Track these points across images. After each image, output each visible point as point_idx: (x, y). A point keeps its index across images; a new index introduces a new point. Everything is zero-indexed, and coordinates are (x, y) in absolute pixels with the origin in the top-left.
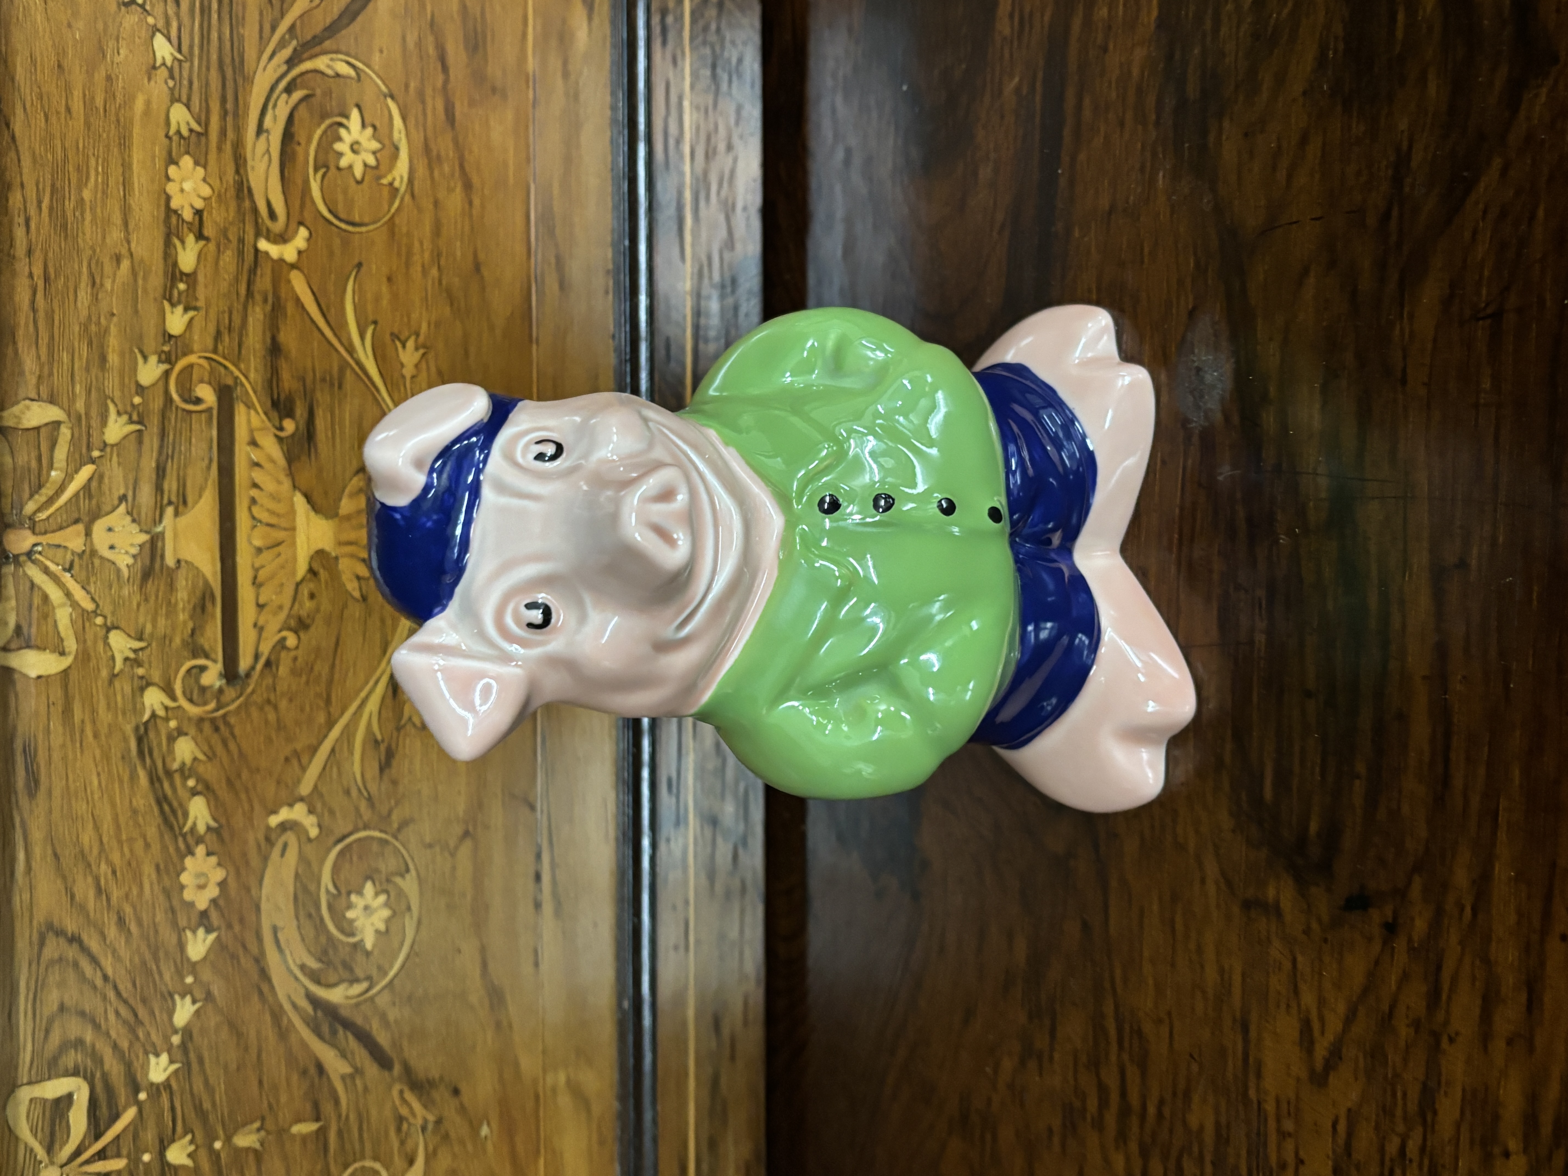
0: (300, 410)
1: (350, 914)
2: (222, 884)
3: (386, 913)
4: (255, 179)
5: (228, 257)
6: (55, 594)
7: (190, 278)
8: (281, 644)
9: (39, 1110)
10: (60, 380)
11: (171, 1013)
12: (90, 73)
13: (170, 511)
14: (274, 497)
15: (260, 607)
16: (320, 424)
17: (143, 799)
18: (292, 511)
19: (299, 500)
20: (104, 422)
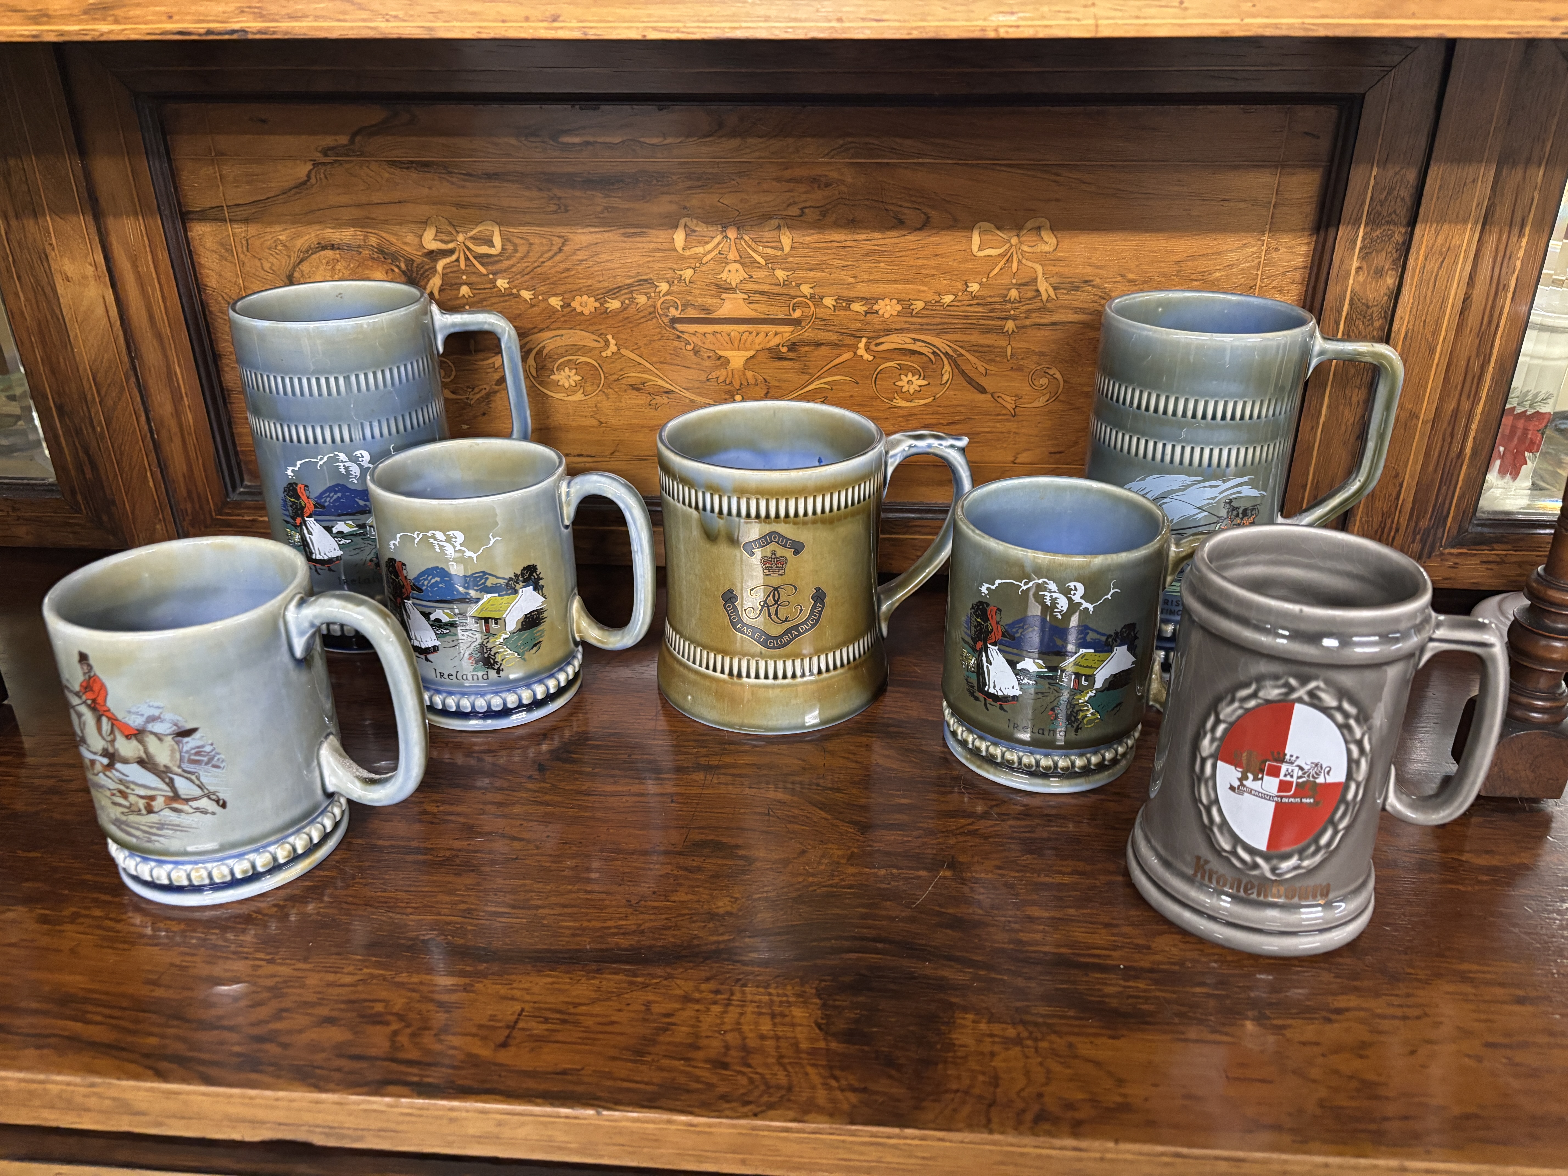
0: (791, 355)
1: (567, 369)
2: (582, 313)
3: (567, 385)
4: (893, 337)
5: (858, 325)
6: (709, 247)
7: (848, 308)
8: (688, 343)
9: (488, 233)
10: (801, 252)
11: (527, 289)
12: (934, 268)
13: (746, 296)
14: (753, 341)
15: (704, 334)
16: (786, 364)
17: (620, 281)
18: (746, 350)
19: (752, 353)
20: (784, 270)
